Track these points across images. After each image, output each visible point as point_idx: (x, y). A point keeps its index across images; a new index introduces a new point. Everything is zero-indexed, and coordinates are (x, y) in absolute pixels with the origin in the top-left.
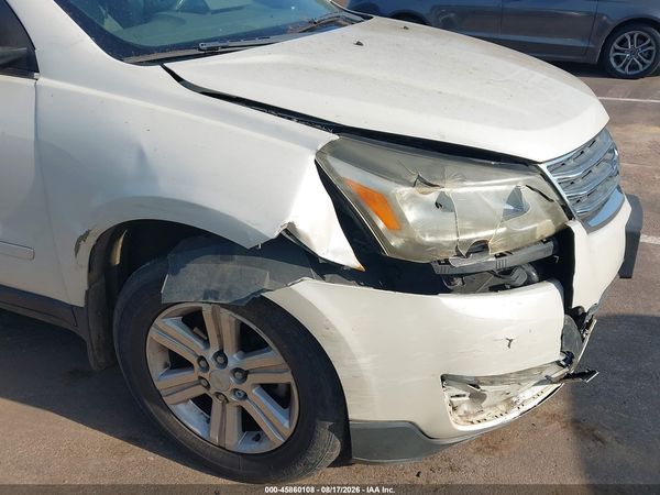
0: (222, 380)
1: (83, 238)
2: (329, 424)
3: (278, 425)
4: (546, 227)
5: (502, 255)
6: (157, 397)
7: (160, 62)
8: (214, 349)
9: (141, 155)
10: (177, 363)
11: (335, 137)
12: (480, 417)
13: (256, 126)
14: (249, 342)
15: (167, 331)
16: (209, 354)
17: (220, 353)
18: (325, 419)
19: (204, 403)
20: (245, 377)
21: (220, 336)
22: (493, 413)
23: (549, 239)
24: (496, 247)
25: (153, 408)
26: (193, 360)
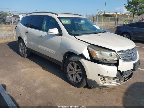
0: (74, 72)
1: (63, 53)
2: (85, 79)
3: (80, 79)
4: (116, 59)
5: (109, 61)
6: (67, 74)
7: (74, 36)
8: (74, 68)
9: (70, 45)
10: (70, 70)
11: (90, 45)
12: (105, 83)
13: (82, 43)
14: (78, 68)
15: (70, 65)
16: (73, 69)
17: (75, 69)
18: (84, 78)
19: (72, 75)
20: (77, 72)
21: (75, 67)
22: (107, 83)
23: (116, 61)
24: (108, 60)
25: (67, 75)
26: (72, 69)
